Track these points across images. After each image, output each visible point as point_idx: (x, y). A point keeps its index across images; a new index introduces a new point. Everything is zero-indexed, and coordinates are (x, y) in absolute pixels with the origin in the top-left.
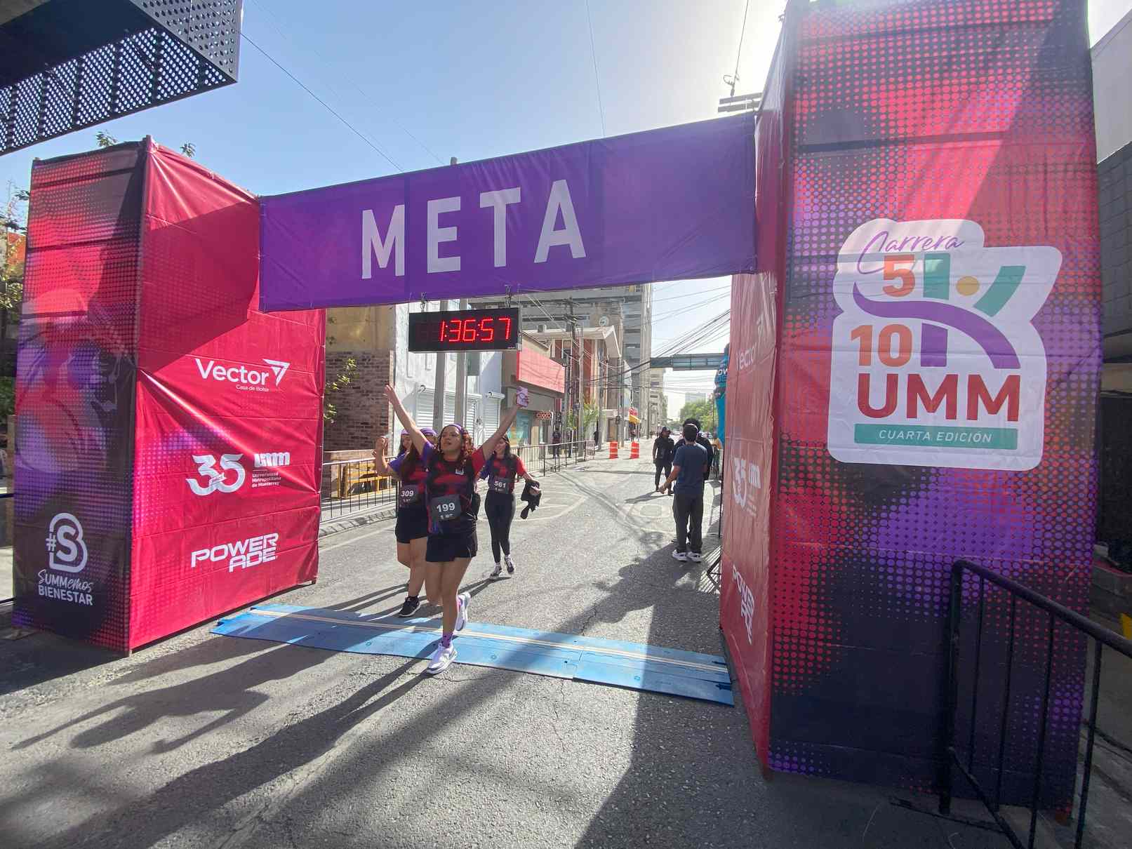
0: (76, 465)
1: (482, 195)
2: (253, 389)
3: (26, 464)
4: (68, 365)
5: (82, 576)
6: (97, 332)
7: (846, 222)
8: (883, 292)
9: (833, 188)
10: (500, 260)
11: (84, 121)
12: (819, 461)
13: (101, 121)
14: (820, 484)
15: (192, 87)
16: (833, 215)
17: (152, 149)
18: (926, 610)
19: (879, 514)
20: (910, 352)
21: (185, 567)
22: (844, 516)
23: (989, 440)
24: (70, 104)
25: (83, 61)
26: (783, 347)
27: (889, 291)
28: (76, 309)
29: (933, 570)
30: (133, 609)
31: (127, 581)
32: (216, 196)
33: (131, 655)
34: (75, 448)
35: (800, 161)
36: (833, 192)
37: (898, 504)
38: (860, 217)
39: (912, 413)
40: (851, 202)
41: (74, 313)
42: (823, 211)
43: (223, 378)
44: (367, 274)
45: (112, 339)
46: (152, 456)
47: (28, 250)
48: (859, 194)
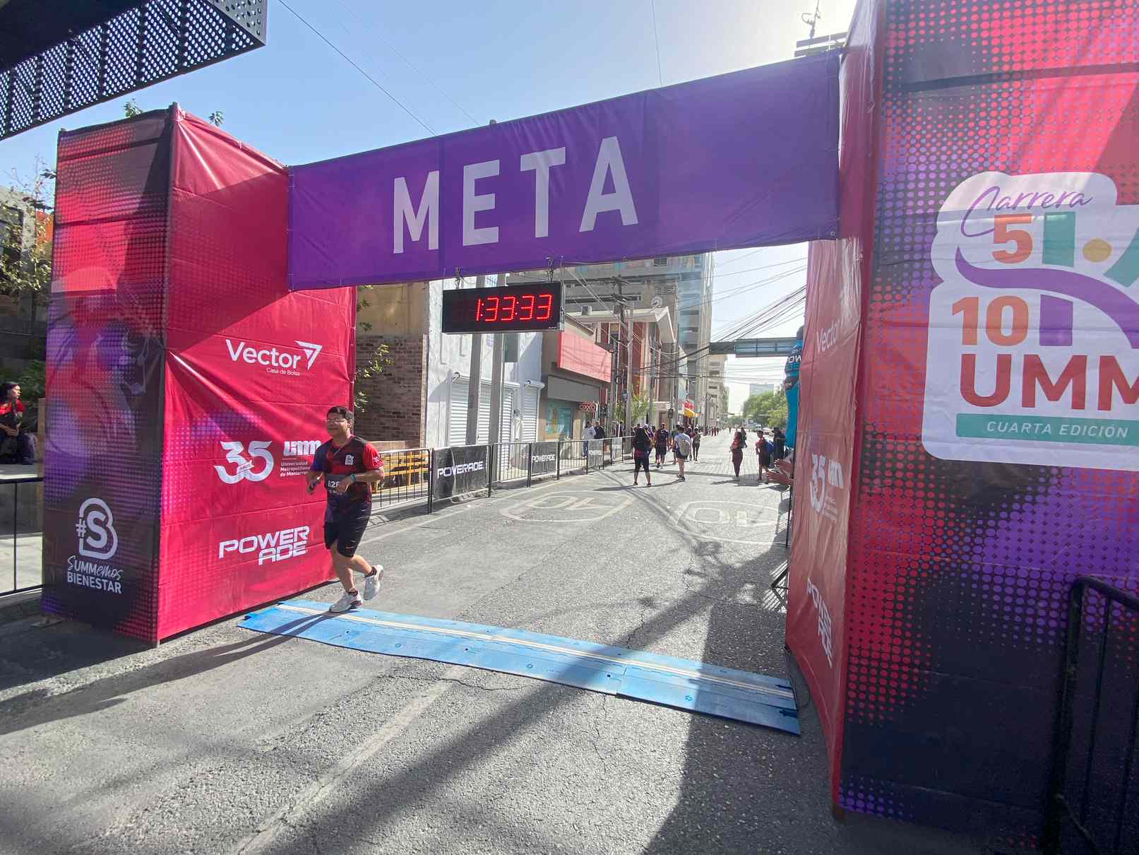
0: (105, 449)
1: (522, 157)
2: (284, 372)
3: (56, 447)
4: (97, 346)
5: (111, 563)
6: (126, 311)
7: (948, 175)
8: (992, 257)
9: (934, 136)
10: (541, 229)
11: (110, 91)
12: (911, 457)
13: (127, 91)
14: (910, 484)
15: (219, 52)
16: (933, 167)
17: (179, 117)
18: (1040, 636)
19: (985, 522)
20: (1025, 327)
21: (213, 558)
22: (940, 523)
23: (1124, 435)
24: (96, 74)
25: (107, 27)
26: (869, 323)
27: (1001, 256)
28: (106, 287)
29: (1051, 591)
30: (161, 599)
31: (156, 570)
32: (243, 166)
33: (158, 646)
34: (105, 432)
35: (895, 103)
36: (934, 140)
37: (1009, 510)
38: (966, 170)
39: (1028, 400)
40: (956, 152)
41: (103, 292)
42: (920, 163)
43: (253, 361)
44: (398, 248)
45: (140, 318)
46: (180, 442)
47: (56, 226)
48: (965, 143)
